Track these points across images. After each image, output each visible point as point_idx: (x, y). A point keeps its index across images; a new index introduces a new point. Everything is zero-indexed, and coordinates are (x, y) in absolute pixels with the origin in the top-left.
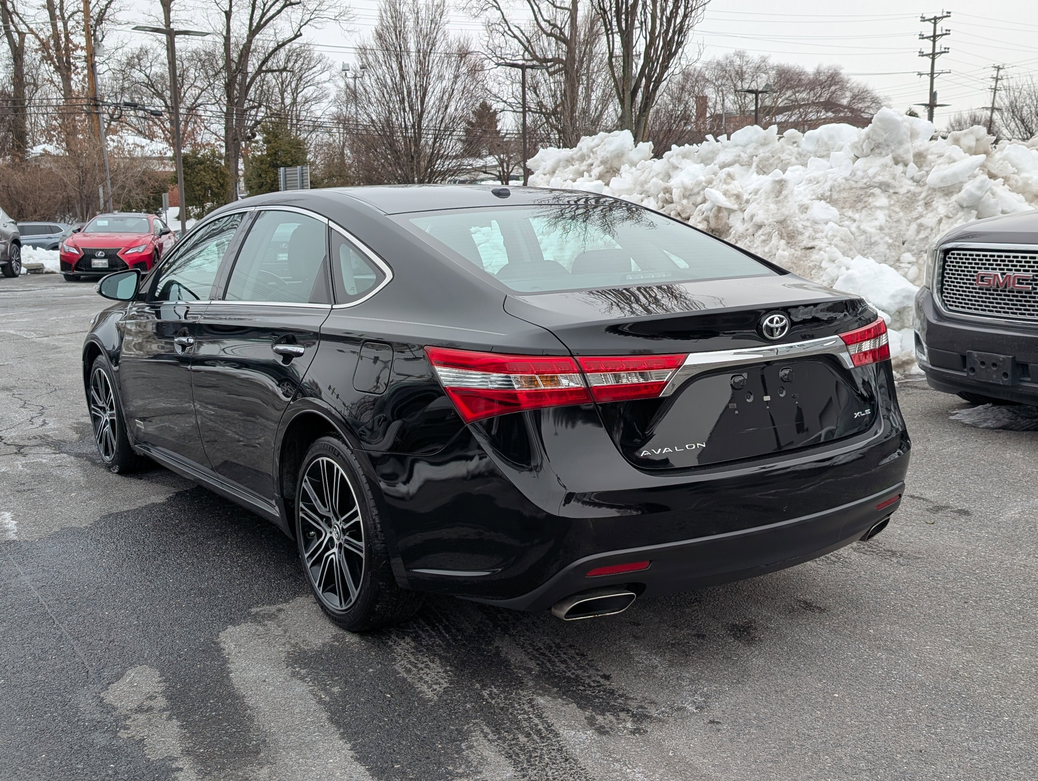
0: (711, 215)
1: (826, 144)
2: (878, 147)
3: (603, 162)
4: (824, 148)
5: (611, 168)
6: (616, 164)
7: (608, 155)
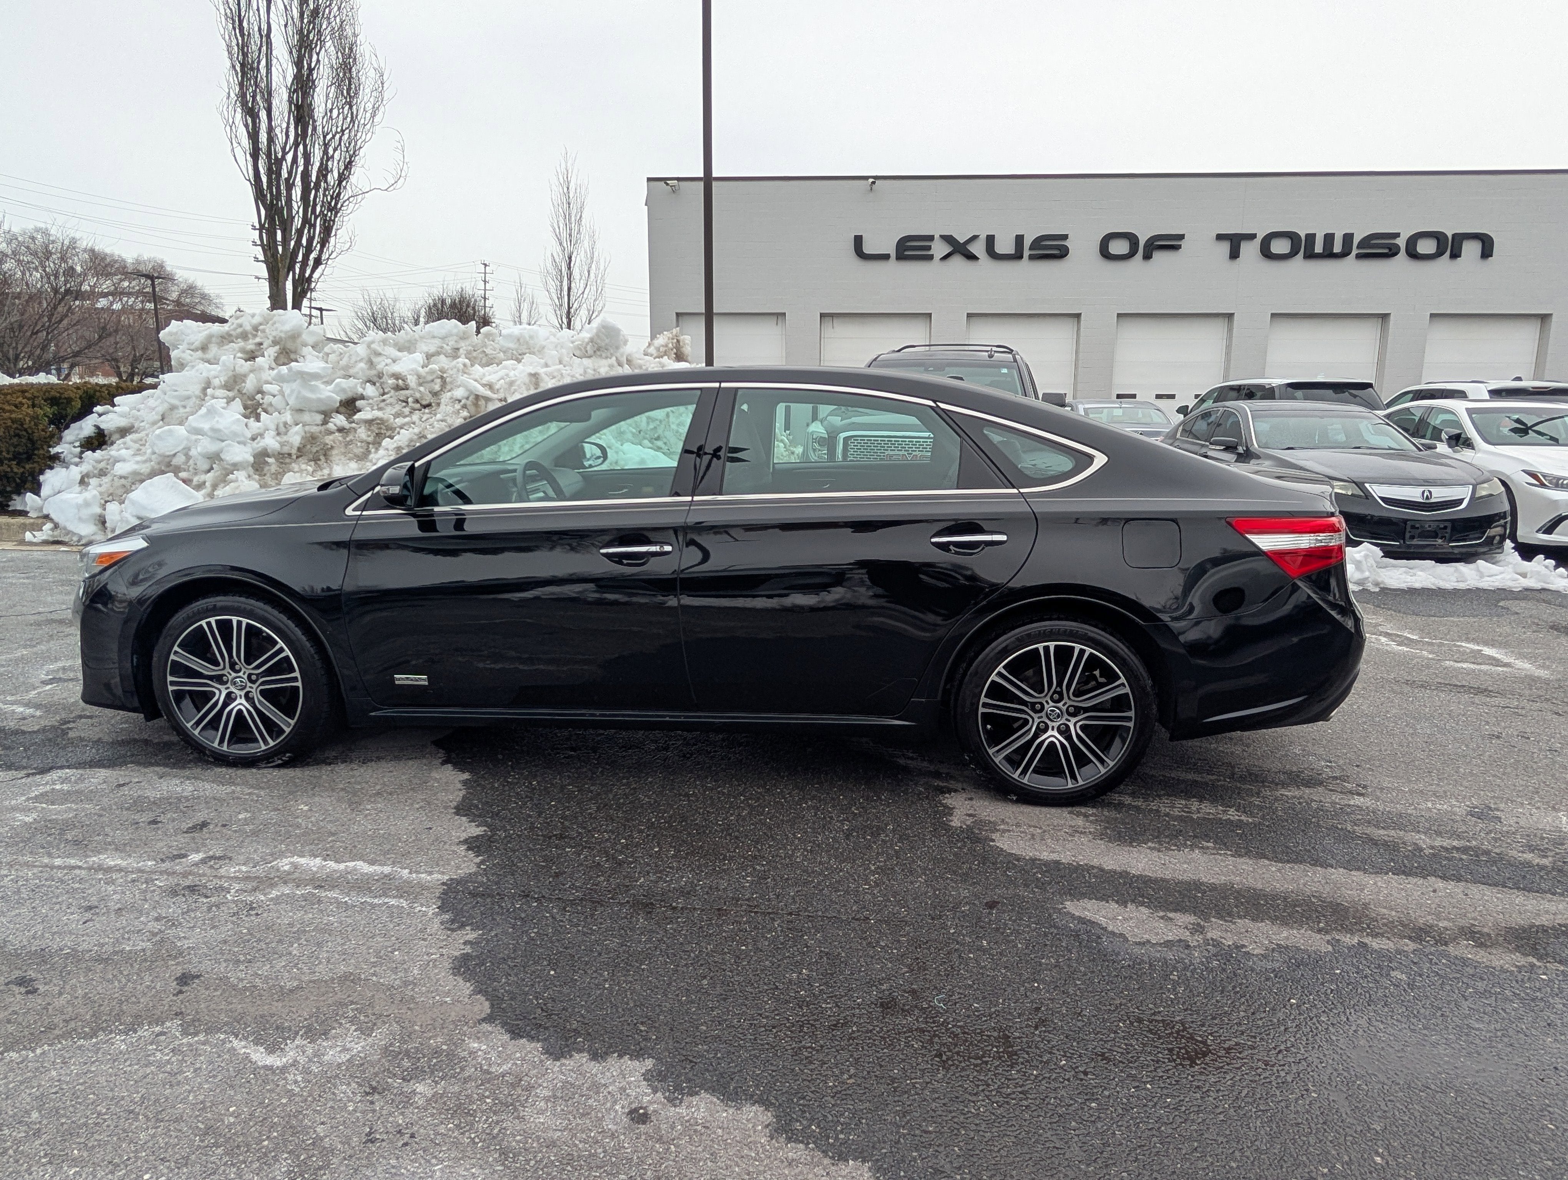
0: (469, 403)
1: (527, 343)
2: (598, 350)
3: (275, 343)
4: (525, 347)
5: (284, 349)
6: (290, 345)
7: (283, 335)
